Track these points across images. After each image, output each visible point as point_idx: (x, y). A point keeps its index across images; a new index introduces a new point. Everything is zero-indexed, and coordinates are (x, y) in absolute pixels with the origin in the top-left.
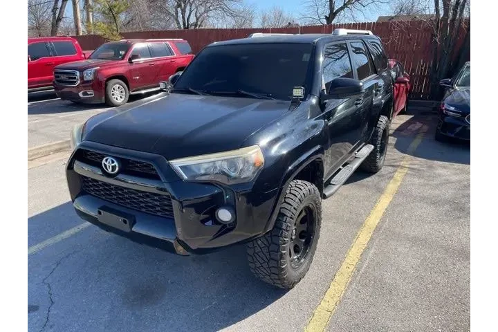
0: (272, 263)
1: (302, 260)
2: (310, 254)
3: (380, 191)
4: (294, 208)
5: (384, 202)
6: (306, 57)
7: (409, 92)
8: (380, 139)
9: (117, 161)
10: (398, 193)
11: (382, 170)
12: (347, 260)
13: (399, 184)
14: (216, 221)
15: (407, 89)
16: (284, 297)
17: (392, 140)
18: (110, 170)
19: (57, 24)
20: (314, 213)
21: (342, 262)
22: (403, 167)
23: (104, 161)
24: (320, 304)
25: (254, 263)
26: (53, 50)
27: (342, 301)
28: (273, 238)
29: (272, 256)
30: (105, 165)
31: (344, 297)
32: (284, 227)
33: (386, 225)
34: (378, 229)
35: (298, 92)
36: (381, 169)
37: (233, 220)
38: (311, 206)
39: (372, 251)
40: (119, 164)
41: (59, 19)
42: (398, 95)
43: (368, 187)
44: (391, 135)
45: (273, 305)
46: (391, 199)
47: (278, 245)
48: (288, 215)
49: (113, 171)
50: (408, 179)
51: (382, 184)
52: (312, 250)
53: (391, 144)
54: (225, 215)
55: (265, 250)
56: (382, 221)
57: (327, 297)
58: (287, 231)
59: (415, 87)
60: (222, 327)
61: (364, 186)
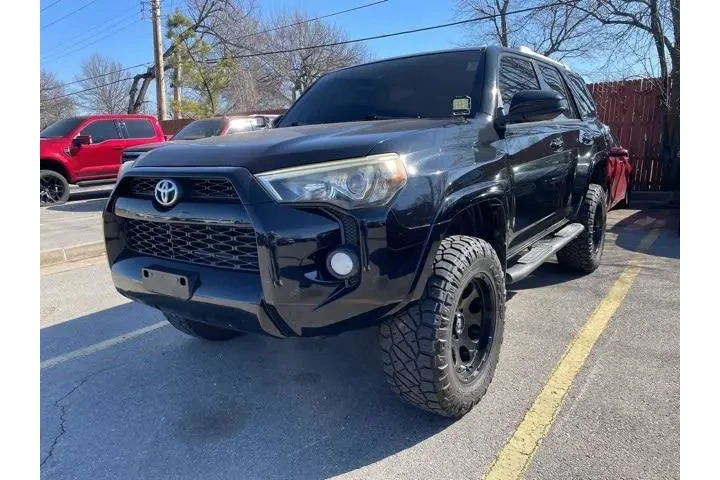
0: (423, 361)
1: (476, 373)
2: (488, 366)
3: (600, 295)
4: (459, 270)
5: (607, 309)
6: (473, 67)
7: (630, 175)
8: (593, 216)
9: (177, 185)
10: (629, 297)
11: (599, 269)
12: (551, 382)
13: (629, 286)
14: (327, 275)
15: (626, 171)
16: (444, 432)
17: (609, 236)
18: (165, 202)
19: (135, 109)
20: (492, 294)
21: (542, 385)
22: (633, 267)
23: (157, 187)
24: (508, 443)
25: (392, 364)
26: (123, 131)
27: (548, 441)
28: (424, 315)
29: (422, 350)
30: (159, 193)
31: (551, 434)
32: (441, 297)
33: (614, 338)
34: (600, 342)
35: (461, 104)
36: (596, 267)
37: (356, 271)
38: (486, 280)
39: (594, 371)
40: (178, 188)
41: (138, 104)
42: (614, 174)
43: (578, 289)
44: (608, 231)
45: (426, 442)
46: (618, 304)
47: (433, 328)
48: (448, 278)
49: (169, 201)
50: (642, 281)
51: (602, 287)
52: (490, 360)
53: (609, 241)
54: (342, 264)
55: (410, 338)
56: (608, 331)
57: (520, 433)
58: (447, 304)
59: (638, 175)
60: (336, 473)
61: (571, 288)
